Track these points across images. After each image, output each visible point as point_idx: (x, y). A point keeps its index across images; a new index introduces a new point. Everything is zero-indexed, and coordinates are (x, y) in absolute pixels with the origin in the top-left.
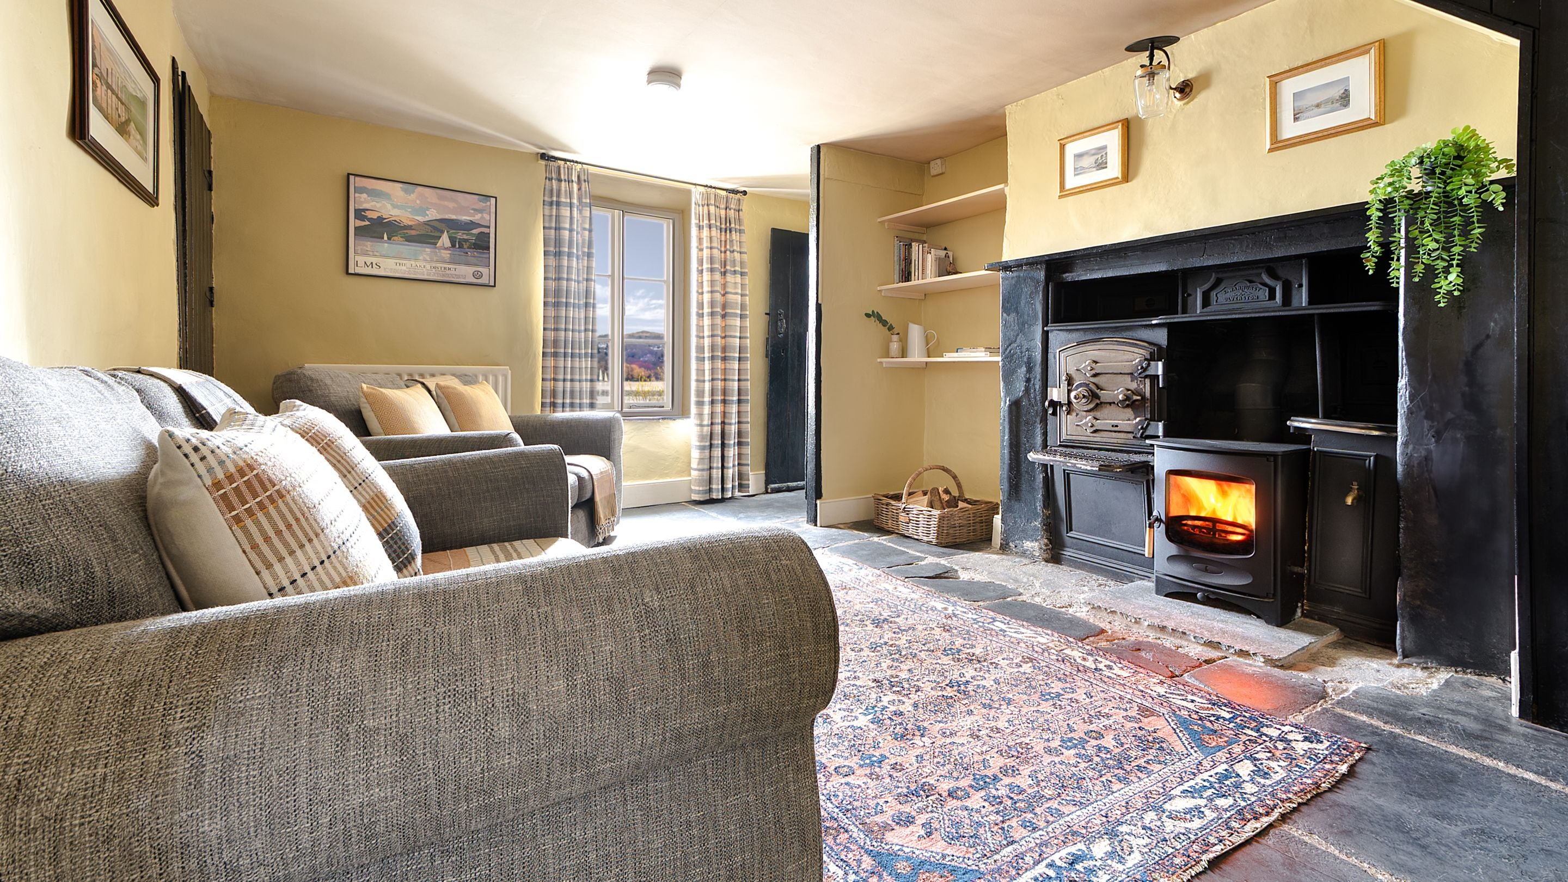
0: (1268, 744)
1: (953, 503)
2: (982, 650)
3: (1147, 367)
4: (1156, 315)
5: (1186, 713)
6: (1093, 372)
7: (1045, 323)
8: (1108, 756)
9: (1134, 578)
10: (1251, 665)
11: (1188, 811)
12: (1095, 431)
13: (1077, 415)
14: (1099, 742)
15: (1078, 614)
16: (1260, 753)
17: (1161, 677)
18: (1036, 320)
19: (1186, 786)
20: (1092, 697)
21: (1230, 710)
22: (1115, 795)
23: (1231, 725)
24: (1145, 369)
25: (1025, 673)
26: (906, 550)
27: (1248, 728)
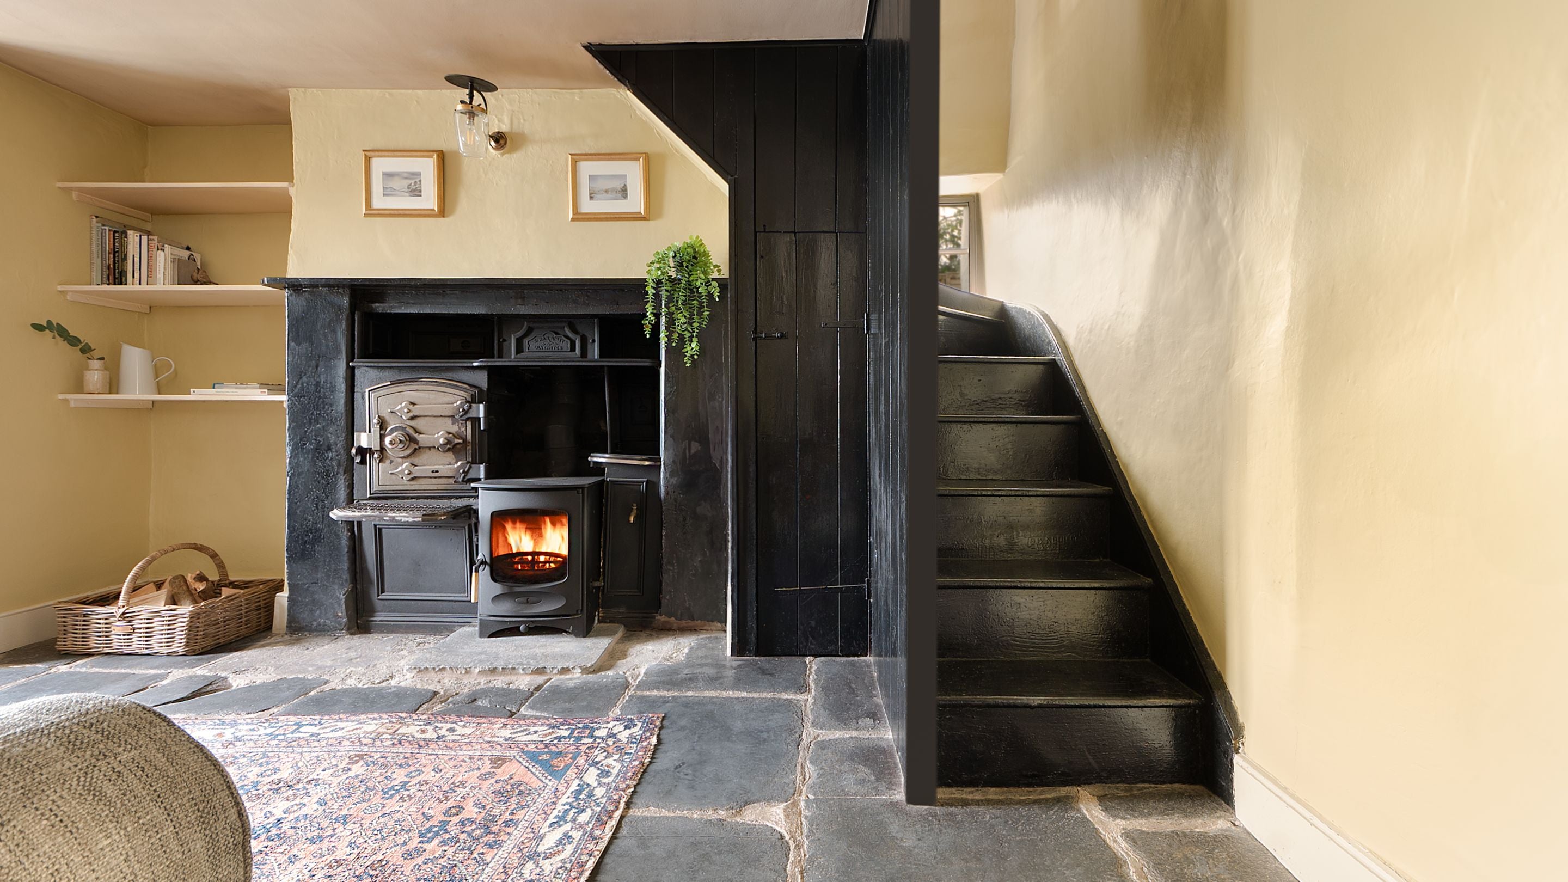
0: (602, 745)
1: (213, 591)
2: (292, 770)
3: (468, 410)
4: (477, 358)
5: (533, 746)
6: (411, 415)
7: (351, 358)
8: (474, 827)
9: (454, 626)
10: (571, 679)
11: (560, 842)
12: (413, 479)
13: (391, 462)
14: (460, 816)
15: (402, 684)
16: (599, 756)
17: (503, 720)
18: (339, 352)
19: (551, 819)
20: (441, 771)
21: (567, 727)
22: (490, 865)
23: (571, 742)
24: (466, 412)
25: (357, 776)
26: (128, 671)
27: (584, 737)
